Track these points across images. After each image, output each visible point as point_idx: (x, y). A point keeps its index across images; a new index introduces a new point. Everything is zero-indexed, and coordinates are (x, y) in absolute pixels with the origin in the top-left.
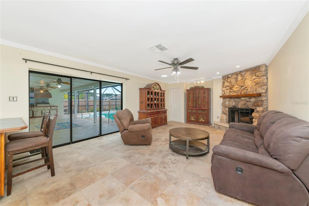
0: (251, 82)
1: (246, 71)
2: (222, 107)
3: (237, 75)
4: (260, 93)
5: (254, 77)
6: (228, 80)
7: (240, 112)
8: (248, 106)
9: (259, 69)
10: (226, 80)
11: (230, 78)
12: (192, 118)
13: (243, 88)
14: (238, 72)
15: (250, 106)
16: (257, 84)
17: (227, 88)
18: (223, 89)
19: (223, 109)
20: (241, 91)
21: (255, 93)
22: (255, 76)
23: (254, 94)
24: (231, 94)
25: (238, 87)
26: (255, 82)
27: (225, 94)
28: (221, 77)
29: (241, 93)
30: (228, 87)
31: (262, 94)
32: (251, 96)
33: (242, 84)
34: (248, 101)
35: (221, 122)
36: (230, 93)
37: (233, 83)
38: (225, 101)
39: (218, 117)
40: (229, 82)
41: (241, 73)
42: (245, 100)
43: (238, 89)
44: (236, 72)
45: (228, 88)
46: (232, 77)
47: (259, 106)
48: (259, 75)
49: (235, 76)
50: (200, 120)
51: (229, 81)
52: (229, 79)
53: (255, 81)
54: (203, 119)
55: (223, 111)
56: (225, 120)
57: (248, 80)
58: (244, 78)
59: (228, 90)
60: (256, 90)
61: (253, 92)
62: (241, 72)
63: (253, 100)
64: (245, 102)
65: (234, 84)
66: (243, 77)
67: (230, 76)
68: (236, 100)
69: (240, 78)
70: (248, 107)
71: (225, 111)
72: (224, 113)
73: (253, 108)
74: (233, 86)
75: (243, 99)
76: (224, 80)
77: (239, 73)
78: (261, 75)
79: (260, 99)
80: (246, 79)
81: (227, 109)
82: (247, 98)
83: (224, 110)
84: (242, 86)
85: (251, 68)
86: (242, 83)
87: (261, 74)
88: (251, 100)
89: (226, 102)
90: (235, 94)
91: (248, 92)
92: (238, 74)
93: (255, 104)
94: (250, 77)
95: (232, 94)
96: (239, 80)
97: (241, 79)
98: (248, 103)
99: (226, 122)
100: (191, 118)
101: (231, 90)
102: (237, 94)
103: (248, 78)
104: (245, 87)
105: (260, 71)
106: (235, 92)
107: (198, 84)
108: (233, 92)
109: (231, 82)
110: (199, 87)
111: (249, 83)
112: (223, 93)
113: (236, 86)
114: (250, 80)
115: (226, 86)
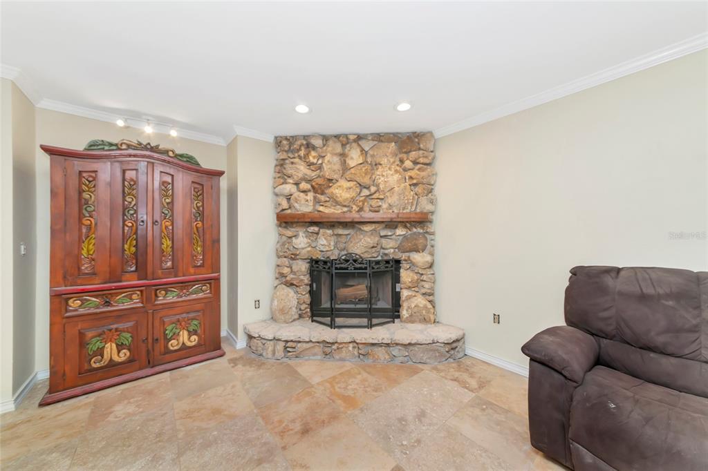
0: (397, 177)
1: (379, 138)
2: (276, 259)
3: (343, 145)
4: (425, 212)
6: (307, 155)
8: (386, 252)
9: (418, 141)
10: (302, 153)
11: (315, 148)
12: (111, 349)
13: (365, 192)
15: (392, 253)
16: (417, 185)
17: (304, 186)
19: (279, 266)
20: (363, 202)
22: (408, 159)
23: (406, 214)
24: (321, 209)
25: (350, 188)
26: (411, 178)
27: (291, 207)
28: (271, 140)
29: (361, 210)
30: (308, 181)
33: (365, 180)
34: (381, 237)
36: (314, 205)
37: (335, 171)
38: (290, 238)
39: (257, 304)
40: (313, 164)
41: (362, 143)
43: (352, 194)
44: (346, 136)
45: (308, 186)
46: (328, 149)
47: (417, 251)
48: (419, 161)
49: (339, 149)
50: (173, 345)
51: (311, 159)
52: (313, 153)
53: (410, 174)
54: (191, 333)
55: (282, 275)
56: (294, 309)
57: (390, 169)
58: (370, 160)
59: (310, 196)
61: (404, 209)
62: (360, 138)
63: (401, 232)
64: (375, 239)
65: (335, 177)
66: (366, 157)
67: (317, 142)
68: (340, 231)
69: (355, 157)
70: (386, 254)
71: (293, 272)
72: (288, 284)
73: (399, 256)
74: (330, 180)
75: (367, 228)
76: (284, 156)
77: (355, 141)
79: (421, 231)
80: (378, 164)
81: (303, 267)
82: (380, 227)
83: (286, 270)
84: (363, 187)
85: (395, 135)
86: (366, 173)
87: (424, 158)
88: (396, 232)
89: (295, 241)
90: (337, 211)
92: (348, 142)
93: (408, 245)
94: (392, 160)
95: (327, 211)
96: (352, 163)
97: (360, 161)
99: (297, 317)
100: (99, 353)
101: (322, 198)
102: (345, 210)
103: (384, 161)
104: (373, 189)
105: (420, 149)
106: (337, 203)
107: (149, 136)
108: (327, 204)
109: (320, 168)
110: (166, 152)
111: (390, 179)
112: (285, 204)
113: (343, 183)
114: (396, 171)
115: (300, 175)
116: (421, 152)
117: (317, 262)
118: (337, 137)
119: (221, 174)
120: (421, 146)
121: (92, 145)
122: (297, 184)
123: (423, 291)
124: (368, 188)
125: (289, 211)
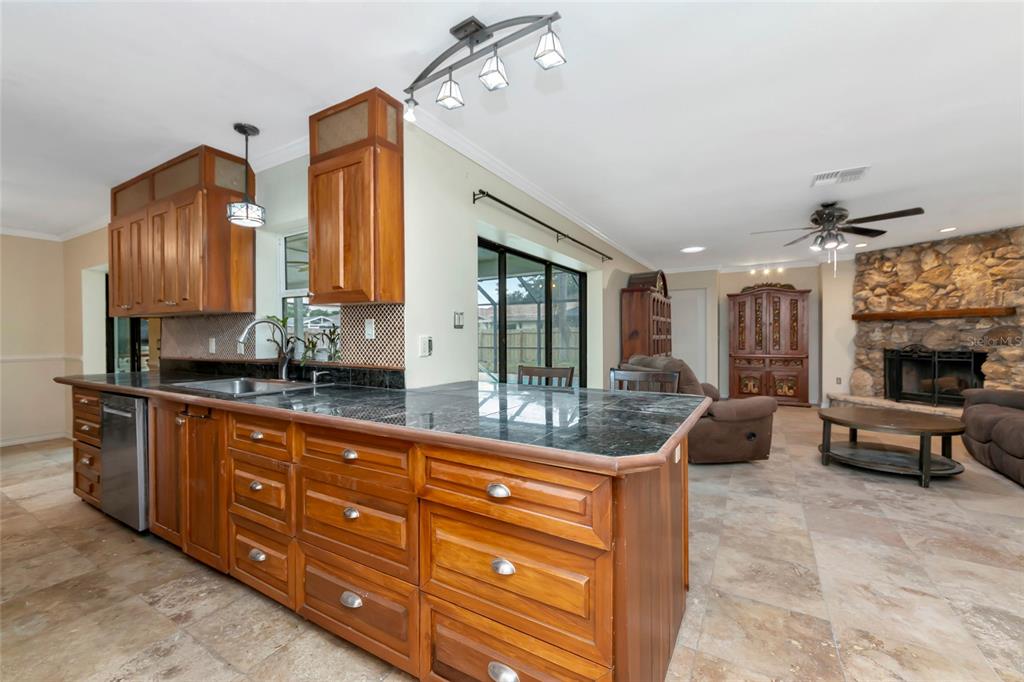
0: (976, 275)
1: (959, 241)
2: (855, 348)
3: (918, 253)
4: (1014, 305)
5: (990, 261)
6: (882, 265)
7: (939, 362)
8: (965, 344)
9: (1008, 237)
10: (876, 265)
11: (889, 259)
12: (751, 384)
13: (942, 291)
14: (925, 245)
16: (1002, 280)
17: (879, 291)
18: (864, 293)
19: (857, 354)
20: (938, 301)
21: (992, 304)
22: (993, 256)
23: (989, 309)
24: (894, 308)
25: (923, 289)
26: (992, 275)
27: (867, 308)
28: (852, 257)
29: (935, 307)
30: (884, 286)
31: (1018, 310)
32: (972, 316)
33: (941, 281)
34: (961, 330)
35: (852, 394)
36: (889, 306)
37: (907, 277)
38: (868, 332)
39: (839, 381)
40: (886, 272)
41: (938, 248)
42: (950, 328)
43: (925, 294)
44: (919, 244)
45: (884, 290)
46: (902, 259)
48: (1008, 256)
49: (912, 257)
50: (779, 391)
51: (885, 269)
52: (887, 264)
53: (994, 270)
54: (790, 388)
55: (858, 361)
56: (869, 388)
57: (968, 268)
58: (947, 262)
59: (884, 299)
60: (996, 299)
61: (986, 304)
62: (935, 244)
63: (983, 326)
64: (952, 333)
65: (909, 280)
66: (943, 260)
67: (891, 255)
68: (915, 326)
69: (930, 262)
70: (966, 347)
71: (869, 359)
72: (865, 368)
73: (984, 349)
74: (904, 284)
75: (943, 322)
76: (862, 268)
77: (930, 247)
78: (1018, 256)
79: (1012, 324)
80: (956, 265)
81: (878, 355)
82: (960, 322)
83: (863, 357)
84: (938, 287)
85: (977, 235)
86: (940, 276)
87: (1017, 252)
88: (978, 326)
89: (871, 335)
90: (912, 309)
91: (964, 302)
92: (922, 250)
94: (973, 259)
95: (900, 310)
96: (926, 267)
97: (936, 264)
98: (963, 336)
99: (871, 393)
100: (746, 385)
101: (896, 299)
102: (919, 308)
103: (963, 261)
104: (950, 287)
105: (1011, 244)
106: (911, 303)
107: (767, 277)
108: (901, 304)
109: (896, 274)
110: (775, 285)
111: (968, 278)
112: (862, 306)
113: (916, 286)
114: (975, 270)
115: (874, 283)
116: (1010, 247)
117: (893, 351)
118: (911, 246)
119: (809, 291)
120: (1012, 241)
121: (744, 290)
122: (873, 290)
123: (1013, 383)
124: (945, 287)
125: (867, 311)
